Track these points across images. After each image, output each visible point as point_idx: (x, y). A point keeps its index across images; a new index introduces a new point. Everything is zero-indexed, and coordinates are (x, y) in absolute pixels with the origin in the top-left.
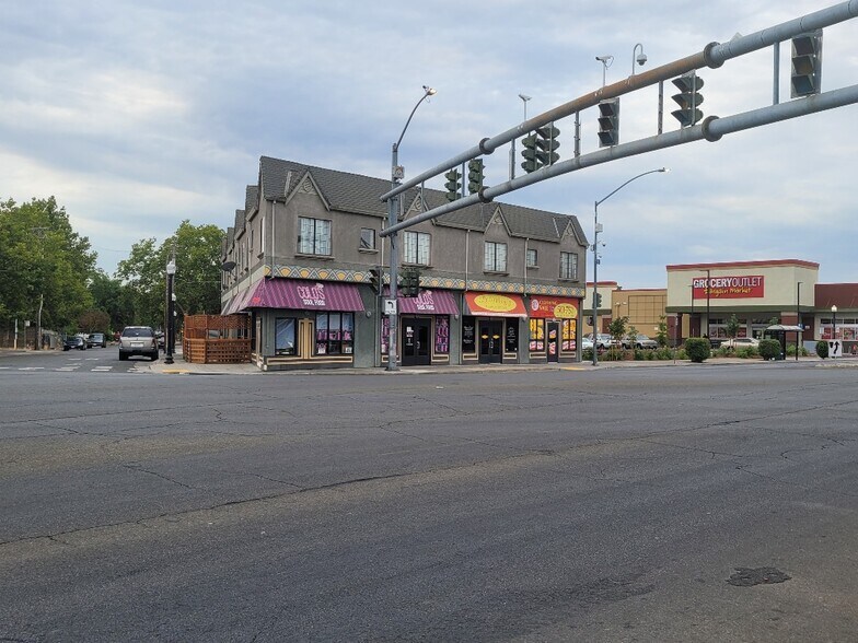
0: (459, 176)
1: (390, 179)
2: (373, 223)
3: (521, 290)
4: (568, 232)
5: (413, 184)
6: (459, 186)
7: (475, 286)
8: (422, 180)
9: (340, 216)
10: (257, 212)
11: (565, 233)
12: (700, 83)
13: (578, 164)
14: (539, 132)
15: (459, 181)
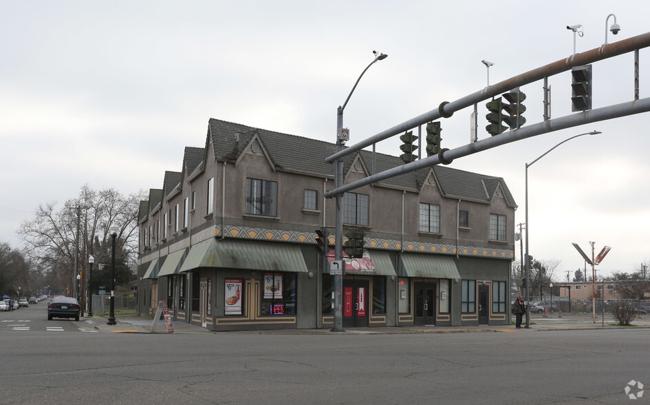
0: (415, 138)
2: (315, 184)
3: (454, 251)
4: (497, 195)
5: (358, 149)
6: (415, 147)
7: (410, 247)
8: (373, 141)
9: (285, 177)
10: (202, 173)
13: (549, 127)
14: (506, 96)
15: (415, 143)
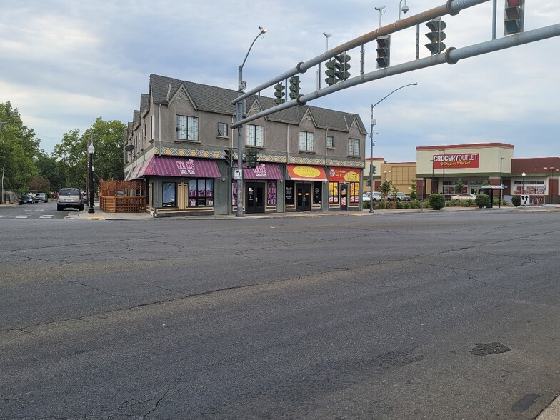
0: (283, 87)
1: (237, 89)
2: (226, 119)
3: (323, 163)
4: (354, 125)
5: (252, 94)
6: (283, 94)
7: (293, 161)
8: (259, 90)
9: (204, 114)
10: (148, 112)
11: (352, 126)
12: (444, 25)
13: (363, 80)
14: (337, 58)
15: (284, 91)
